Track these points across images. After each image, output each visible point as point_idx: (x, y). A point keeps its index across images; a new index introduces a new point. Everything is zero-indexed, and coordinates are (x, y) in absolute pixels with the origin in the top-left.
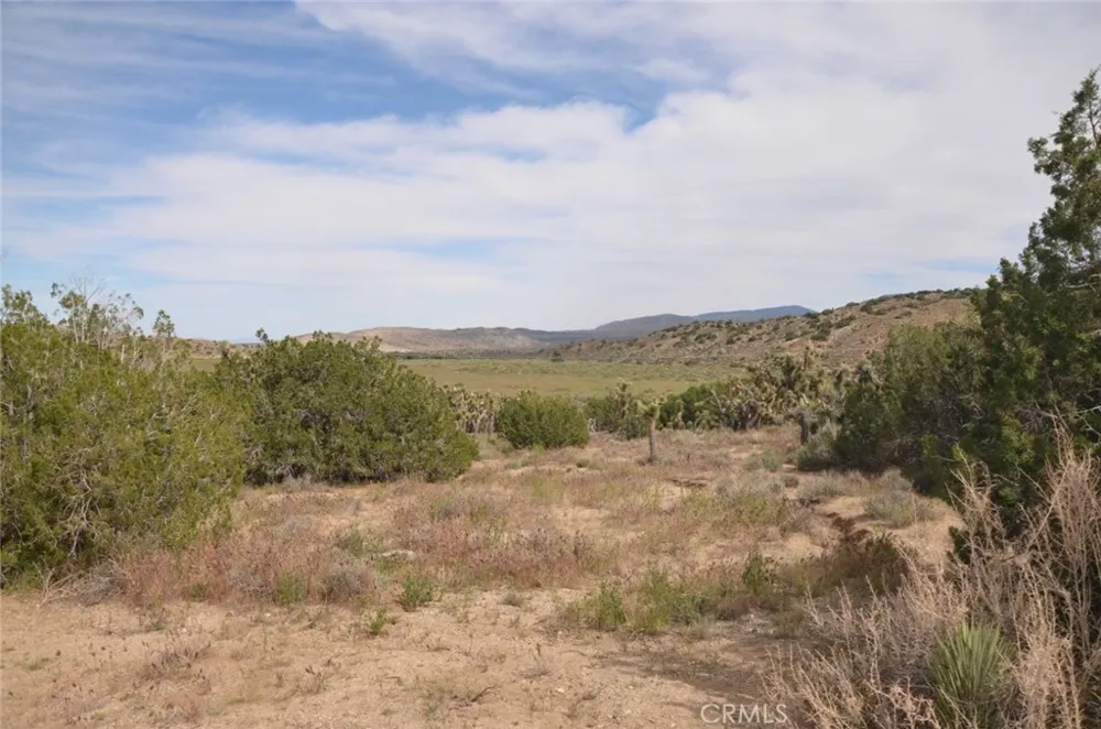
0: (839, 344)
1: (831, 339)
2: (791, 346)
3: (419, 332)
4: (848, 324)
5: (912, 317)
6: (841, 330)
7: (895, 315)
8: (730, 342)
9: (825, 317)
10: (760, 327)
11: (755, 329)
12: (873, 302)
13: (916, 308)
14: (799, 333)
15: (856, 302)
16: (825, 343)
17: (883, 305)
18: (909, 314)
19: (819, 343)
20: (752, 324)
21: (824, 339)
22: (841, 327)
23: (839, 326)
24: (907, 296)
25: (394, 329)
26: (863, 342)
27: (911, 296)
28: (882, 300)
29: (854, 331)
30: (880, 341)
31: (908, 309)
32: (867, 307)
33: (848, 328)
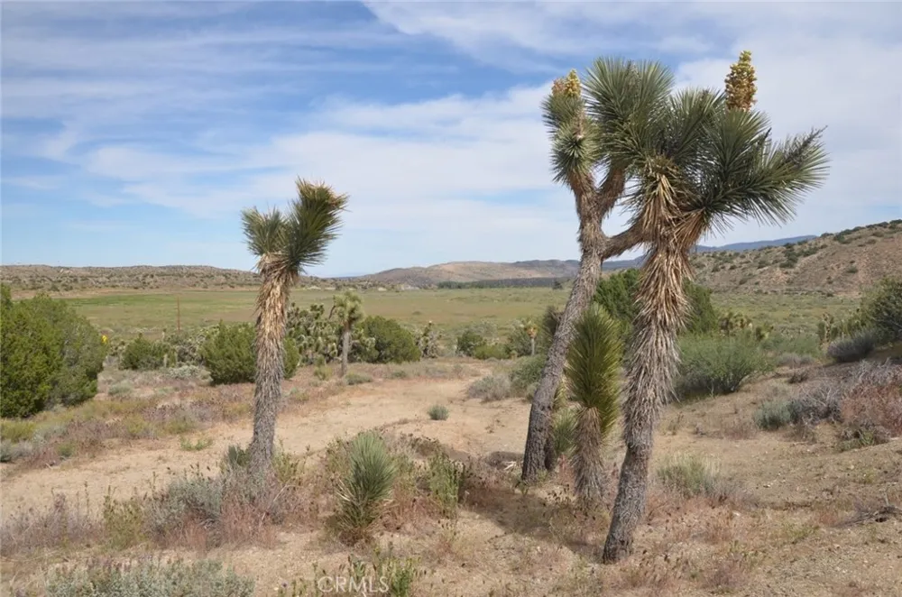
0: (804, 270)
1: (798, 266)
2: (761, 273)
3: (486, 265)
4: (814, 253)
5: (876, 244)
6: (808, 258)
7: (860, 243)
8: (716, 270)
9: (799, 247)
10: (743, 257)
11: (738, 258)
12: (848, 232)
13: (881, 236)
14: (771, 262)
15: (829, 232)
16: (792, 270)
17: (856, 234)
18: (873, 242)
19: (786, 270)
20: (737, 254)
21: (792, 267)
22: (808, 255)
23: (806, 254)
24: (880, 225)
25: (465, 263)
26: (826, 269)
27: (884, 225)
28: (856, 229)
29: (819, 258)
30: (842, 267)
31: (873, 238)
32: (838, 237)
33: (815, 256)
